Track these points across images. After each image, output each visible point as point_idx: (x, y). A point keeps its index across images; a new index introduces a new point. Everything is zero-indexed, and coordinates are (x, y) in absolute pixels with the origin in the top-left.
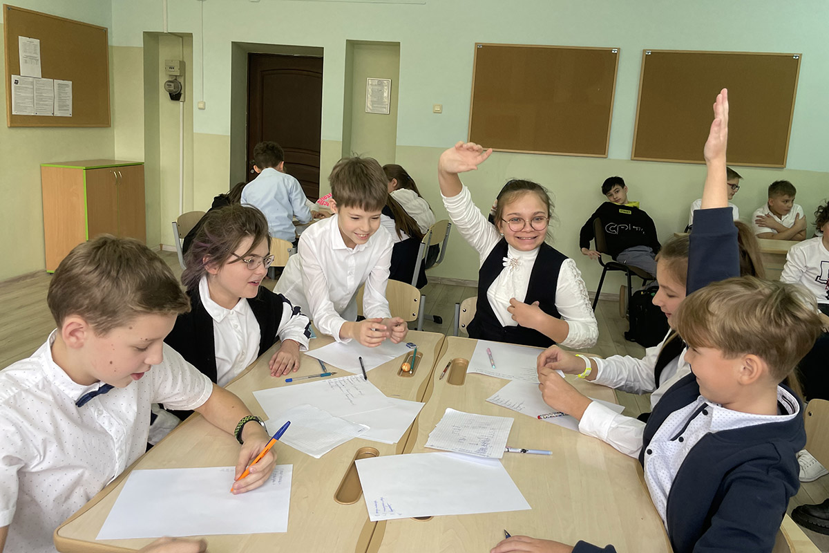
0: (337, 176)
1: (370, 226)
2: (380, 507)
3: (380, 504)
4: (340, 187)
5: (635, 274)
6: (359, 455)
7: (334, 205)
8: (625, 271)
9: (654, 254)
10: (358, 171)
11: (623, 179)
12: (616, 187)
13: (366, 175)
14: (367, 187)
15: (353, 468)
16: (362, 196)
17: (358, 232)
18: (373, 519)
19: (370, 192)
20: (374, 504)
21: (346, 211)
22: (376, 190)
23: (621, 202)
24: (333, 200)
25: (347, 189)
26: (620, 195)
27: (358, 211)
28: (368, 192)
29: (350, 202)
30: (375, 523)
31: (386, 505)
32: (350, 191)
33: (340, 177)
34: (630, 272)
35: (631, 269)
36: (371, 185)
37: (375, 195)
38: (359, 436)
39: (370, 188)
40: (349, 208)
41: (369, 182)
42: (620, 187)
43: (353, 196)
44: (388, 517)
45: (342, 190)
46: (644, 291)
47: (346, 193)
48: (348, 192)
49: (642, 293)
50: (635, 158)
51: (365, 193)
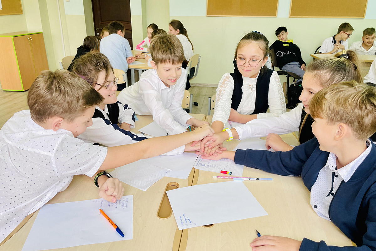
0: (154, 46)
1: (176, 74)
2: (184, 221)
3: (183, 218)
4: (156, 52)
5: (291, 76)
6: (168, 188)
7: (154, 65)
8: (286, 75)
9: (300, 66)
10: (165, 41)
11: (287, 28)
12: (283, 32)
13: (170, 43)
14: (172, 50)
15: (166, 197)
16: (170, 56)
17: (170, 78)
18: (180, 228)
19: (174, 53)
20: (180, 219)
21: (162, 66)
22: (177, 51)
23: (284, 40)
24: (153, 61)
25: (160, 53)
26: (284, 36)
27: (168, 65)
28: (173, 54)
29: (163, 61)
30: (182, 231)
31: (186, 219)
32: (162, 54)
33: (156, 46)
34: (288, 75)
35: (289, 74)
36: (174, 49)
37: (177, 54)
38: (166, 175)
39: (174, 50)
40: (163, 64)
41: (172, 47)
42: (285, 32)
43: (165, 56)
44: (189, 227)
45: (157, 54)
46: (295, 84)
47: (160, 56)
48: (161, 54)
49: (294, 85)
50: (291, 17)
51: (171, 53)
